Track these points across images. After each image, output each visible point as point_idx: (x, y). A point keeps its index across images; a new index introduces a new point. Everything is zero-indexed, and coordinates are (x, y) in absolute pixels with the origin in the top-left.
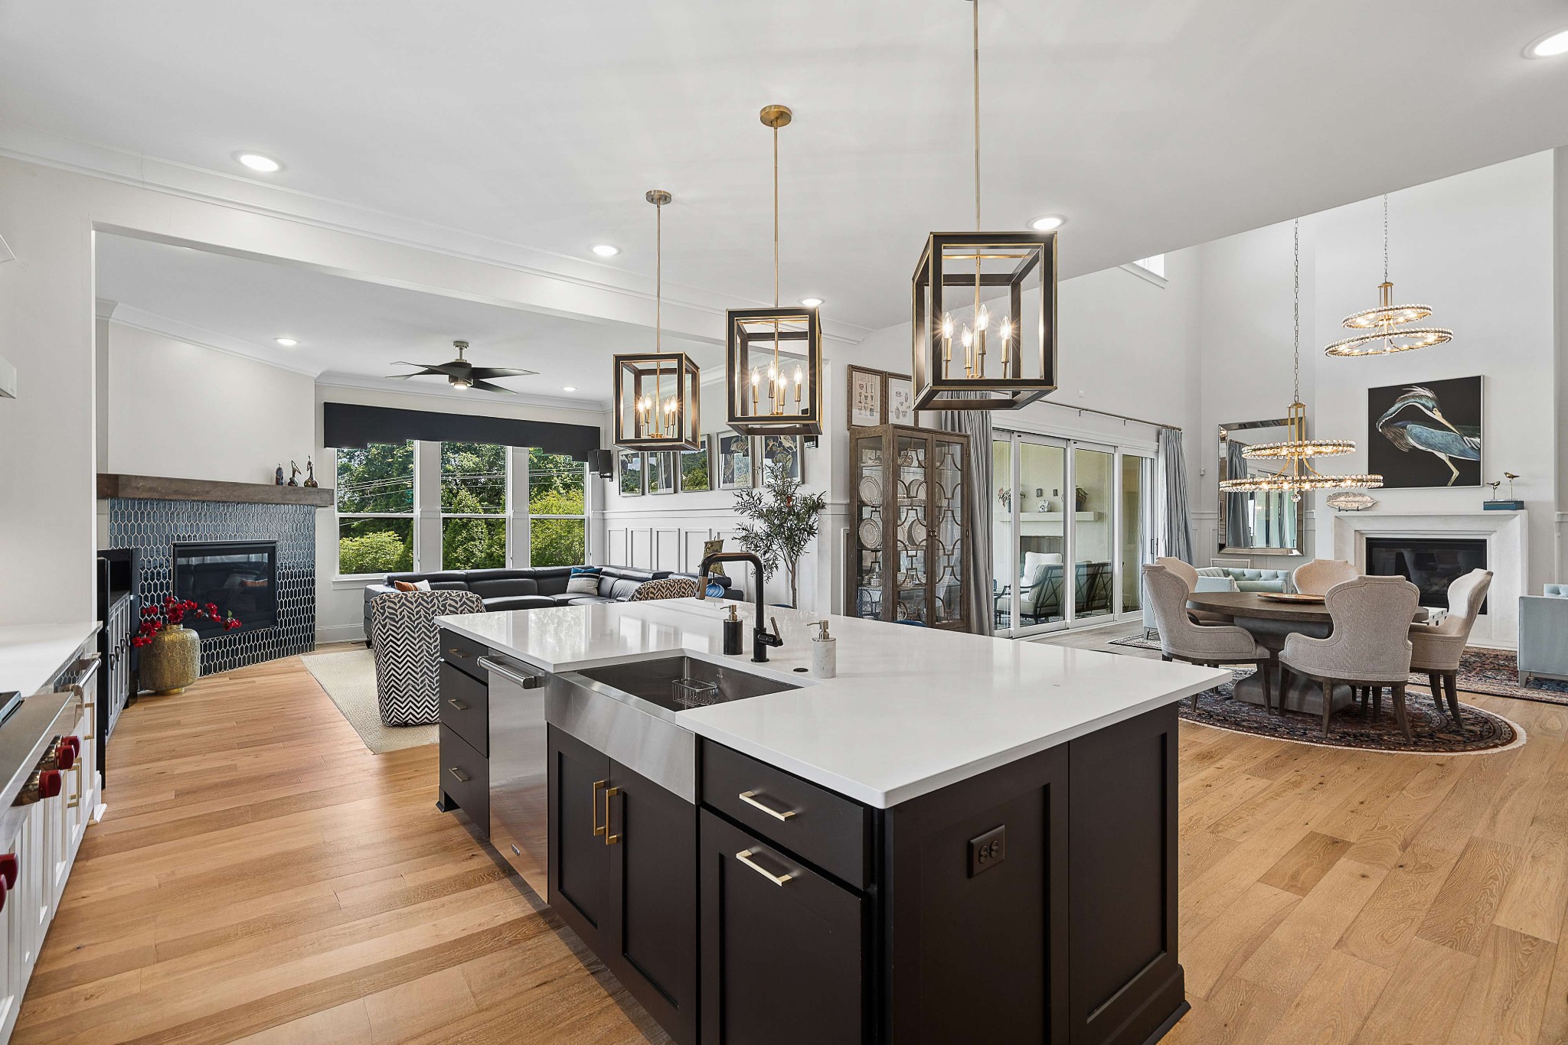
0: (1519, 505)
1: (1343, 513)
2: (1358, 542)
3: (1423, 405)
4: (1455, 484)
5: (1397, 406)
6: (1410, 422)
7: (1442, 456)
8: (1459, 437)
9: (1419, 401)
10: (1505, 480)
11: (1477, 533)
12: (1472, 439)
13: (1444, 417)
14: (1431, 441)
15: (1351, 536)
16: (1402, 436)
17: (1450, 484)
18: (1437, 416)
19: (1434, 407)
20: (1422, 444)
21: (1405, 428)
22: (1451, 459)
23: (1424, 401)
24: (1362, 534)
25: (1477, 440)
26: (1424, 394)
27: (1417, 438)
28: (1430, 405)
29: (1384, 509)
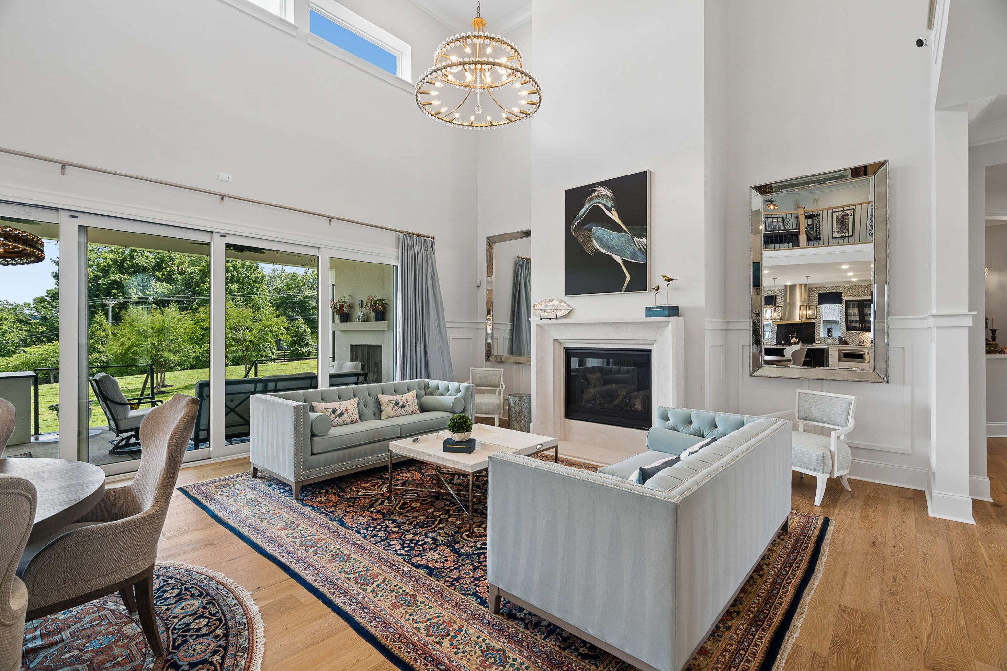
0: (673, 311)
1: (544, 321)
2: (557, 351)
3: (604, 205)
4: (629, 289)
5: (586, 207)
6: (595, 223)
7: (618, 259)
8: (630, 239)
9: (601, 201)
10: (663, 283)
11: (643, 342)
12: (640, 240)
13: (620, 217)
14: (611, 244)
15: (550, 345)
16: (589, 240)
17: (624, 289)
18: (614, 216)
19: (612, 207)
20: (603, 246)
21: (591, 230)
22: (624, 261)
23: (604, 202)
24: (561, 343)
25: (643, 241)
26: (604, 193)
27: (600, 241)
28: (609, 204)
29: (579, 316)
